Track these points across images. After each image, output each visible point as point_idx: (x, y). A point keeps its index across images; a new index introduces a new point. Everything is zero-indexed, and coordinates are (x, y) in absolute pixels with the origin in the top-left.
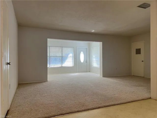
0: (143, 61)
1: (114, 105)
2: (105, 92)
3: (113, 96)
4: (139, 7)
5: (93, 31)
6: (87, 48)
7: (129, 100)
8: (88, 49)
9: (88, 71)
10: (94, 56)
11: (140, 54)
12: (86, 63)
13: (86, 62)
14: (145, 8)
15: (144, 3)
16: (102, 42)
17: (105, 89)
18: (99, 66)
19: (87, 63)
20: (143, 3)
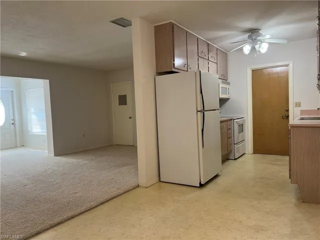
0: (130, 118)
1: (73, 217)
2: (54, 193)
3: (73, 197)
4: (113, 22)
5: (23, 54)
6: (12, 91)
7: (102, 200)
8: (14, 93)
9: (18, 146)
10: (32, 110)
11: (126, 104)
12: (12, 126)
13: (13, 124)
14: (124, 26)
15: (122, 18)
16: (48, 80)
17: (57, 183)
18: (46, 131)
19: (15, 127)
20: (120, 17)
